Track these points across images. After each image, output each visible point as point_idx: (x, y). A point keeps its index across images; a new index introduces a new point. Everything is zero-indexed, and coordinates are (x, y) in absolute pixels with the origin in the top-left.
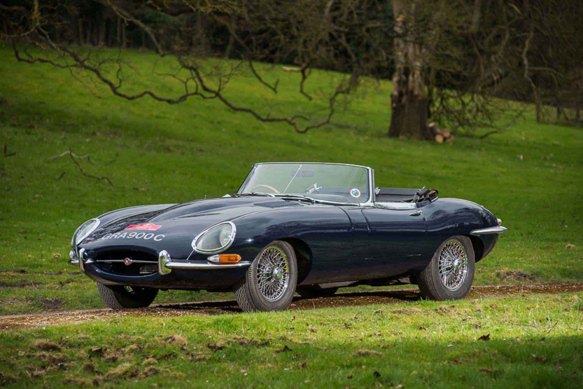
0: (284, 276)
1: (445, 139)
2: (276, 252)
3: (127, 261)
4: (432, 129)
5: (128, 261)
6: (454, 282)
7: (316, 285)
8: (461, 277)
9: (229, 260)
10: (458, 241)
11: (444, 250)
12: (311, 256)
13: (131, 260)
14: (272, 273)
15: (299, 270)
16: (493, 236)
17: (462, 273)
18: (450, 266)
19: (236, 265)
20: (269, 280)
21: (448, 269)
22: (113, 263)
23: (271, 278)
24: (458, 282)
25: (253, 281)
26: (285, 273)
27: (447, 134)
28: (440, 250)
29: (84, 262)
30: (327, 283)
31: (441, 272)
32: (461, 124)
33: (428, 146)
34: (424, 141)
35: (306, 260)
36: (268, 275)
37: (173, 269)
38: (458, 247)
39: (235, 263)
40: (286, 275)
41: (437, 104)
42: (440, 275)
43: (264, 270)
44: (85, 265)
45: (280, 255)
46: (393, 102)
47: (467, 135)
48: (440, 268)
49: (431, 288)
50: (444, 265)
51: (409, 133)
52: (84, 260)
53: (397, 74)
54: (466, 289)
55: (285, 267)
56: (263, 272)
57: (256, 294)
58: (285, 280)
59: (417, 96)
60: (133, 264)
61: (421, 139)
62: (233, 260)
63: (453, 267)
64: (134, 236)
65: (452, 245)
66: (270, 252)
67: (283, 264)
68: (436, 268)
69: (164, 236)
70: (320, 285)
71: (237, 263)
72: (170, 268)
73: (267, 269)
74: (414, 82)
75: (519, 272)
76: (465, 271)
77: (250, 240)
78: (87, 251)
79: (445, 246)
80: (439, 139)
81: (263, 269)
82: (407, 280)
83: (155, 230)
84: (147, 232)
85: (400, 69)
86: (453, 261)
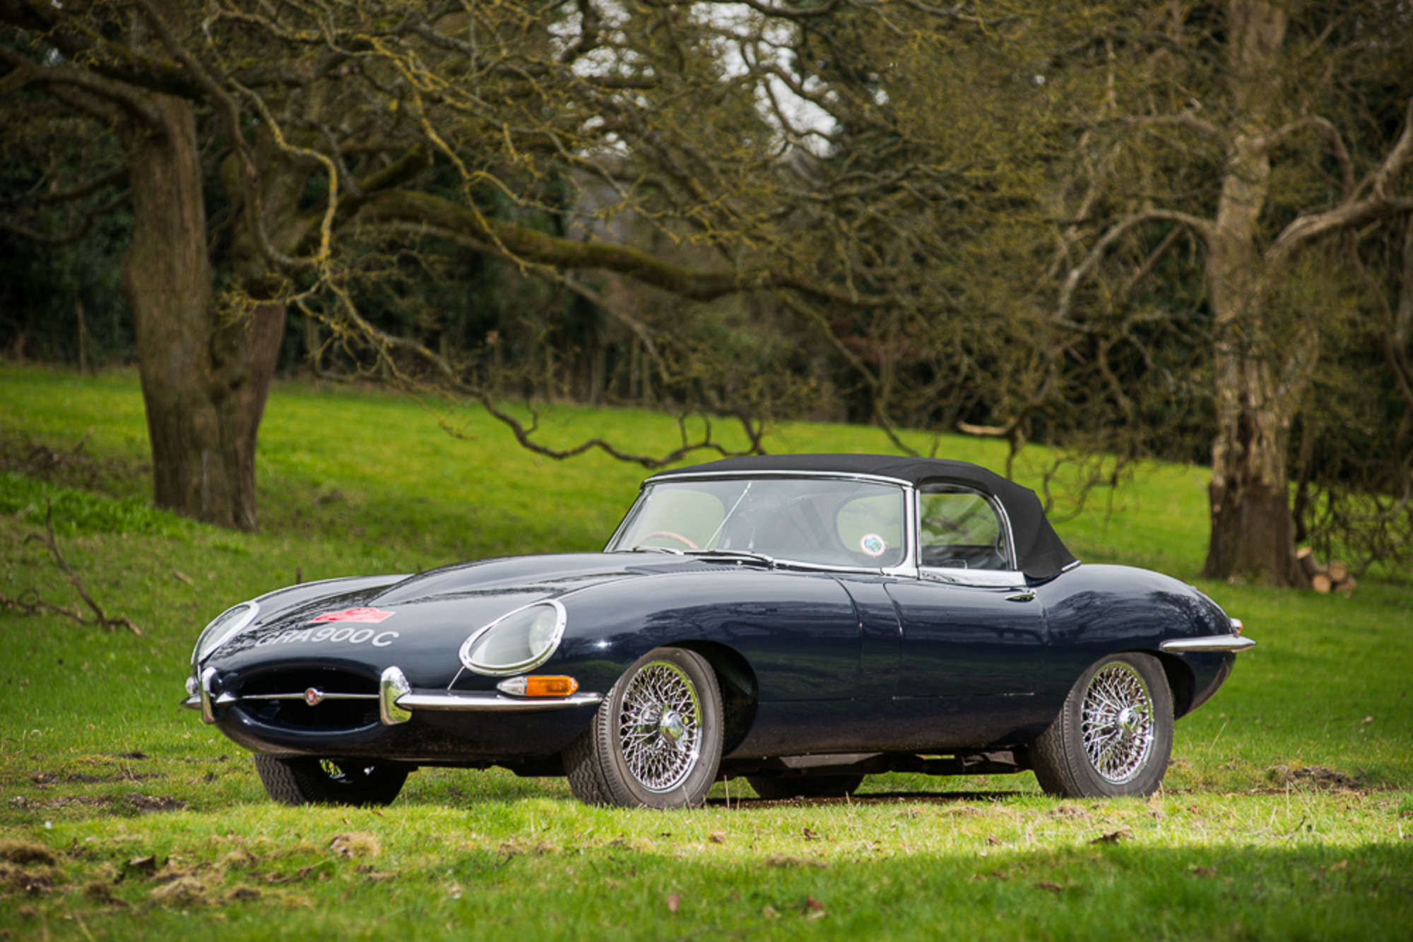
0: (691, 734)
1: (1334, 585)
2: (670, 674)
3: (311, 697)
4: (1304, 561)
5: (314, 696)
6: (1122, 763)
7: (774, 759)
8: (1138, 753)
9: (549, 689)
10: (1128, 666)
11: (1095, 687)
12: (755, 686)
13: (321, 694)
14: (657, 726)
15: (727, 720)
16: (1222, 659)
17: (1142, 742)
18: (1111, 725)
19: (567, 702)
20: (651, 740)
21: (1105, 732)
22: (281, 700)
23: (657, 735)
24: (1132, 764)
25: (608, 741)
26: (693, 727)
27: (1339, 575)
28: (1083, 684)
29: (212, 700)
30: (801, 755)
31: (1088, 739)
32: (1377, 556)
33: (1294, 599)
34: (1286, 588)
35: (744, 695)
36: (647, 729)
37: (416, 710)
38: (1132, 680)
39: (563, 698)
40: (695, 731)
41: (1321, 511)
42: (1087, 745)
43: (639, 717)
44: (216, 708)
45: (678, 682)
46: (1213, 502)
47: (1391, 580)
48: (1086, 728)
49: (1062, 774)
50: (1097, 723)
51: (1253, 572)
52: (213, 695)
53: (1222, 438)
54: (1152, 780)
55: (692, 712)
56: (635, 721)
57: (617, 773)
58: (691, 742)
59: (1267, 488)
60: (325, 702)
61: (1279, 585)
62: (558, 691)
63: (1116, 727)
64: (327, 636)
65: (1117, 676)
66: (653, 674)
67: (687, 705)
68: (1075, 726)
69: (396, 635)
70: (784, 759)
71: (569, 697)
72: (407, 710)
73: (647, 716)
74: (1261, 455)
75: (1325, 771)
76: (1149, 738)
77: (602, 645)
78: (221, 674)
79: (1099, 677)
80: (1321, 584)
81: (636, 714)
82: (1005, 756)
83: (377, 621)
84: (358, 627)
85: (1228, 428)
86: (1118, 712)
